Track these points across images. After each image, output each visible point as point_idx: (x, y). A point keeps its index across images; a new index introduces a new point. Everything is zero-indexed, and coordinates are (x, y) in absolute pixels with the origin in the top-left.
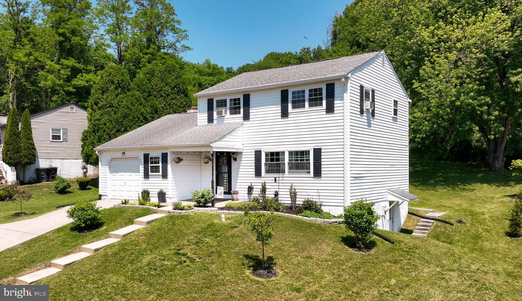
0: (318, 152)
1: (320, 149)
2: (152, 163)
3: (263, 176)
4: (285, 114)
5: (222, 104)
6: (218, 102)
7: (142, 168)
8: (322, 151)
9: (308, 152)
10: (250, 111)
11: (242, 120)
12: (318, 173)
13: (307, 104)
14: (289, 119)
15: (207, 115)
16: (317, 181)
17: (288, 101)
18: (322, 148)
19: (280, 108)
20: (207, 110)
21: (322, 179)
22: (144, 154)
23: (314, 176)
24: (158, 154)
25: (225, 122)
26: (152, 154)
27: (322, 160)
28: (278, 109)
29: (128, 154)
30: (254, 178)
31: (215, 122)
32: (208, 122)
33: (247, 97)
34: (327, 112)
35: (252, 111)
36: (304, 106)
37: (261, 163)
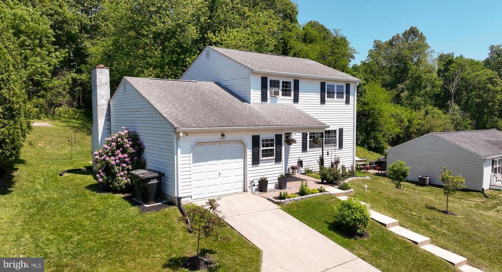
0: (341, 131)
1: (342, 129)
2: (263, 146)
3: (308, 151)
4: (323, 101)
5: (275, 84)
6: (271, 81)
7: (249, 153)
8: (344, 130)
9: (335, 131)
10: (300, 95)
11: (293, 102)
12: (341, 146)
13: (336, 95)
14: (325, 106)
15: (260, 93)
16: (340, 151)
17: (325, 91)
18: (344, 128)
19: (320, 96)
20: (260, 88)
21: (343, 150)
22: (253, 136)
23: (339, 148)
24: (271, 136)
25: (278, 102)
26: (263, 136)
27: (344, 137)
28: (318, 96)
29: (228, 137)
30: (301, 153)
31: (269, 101)
32: (262, 101)
33: (297, 83)
34: (346, 103)
35: (301, 95)
36: (333, 97)
37: (307, 141)
